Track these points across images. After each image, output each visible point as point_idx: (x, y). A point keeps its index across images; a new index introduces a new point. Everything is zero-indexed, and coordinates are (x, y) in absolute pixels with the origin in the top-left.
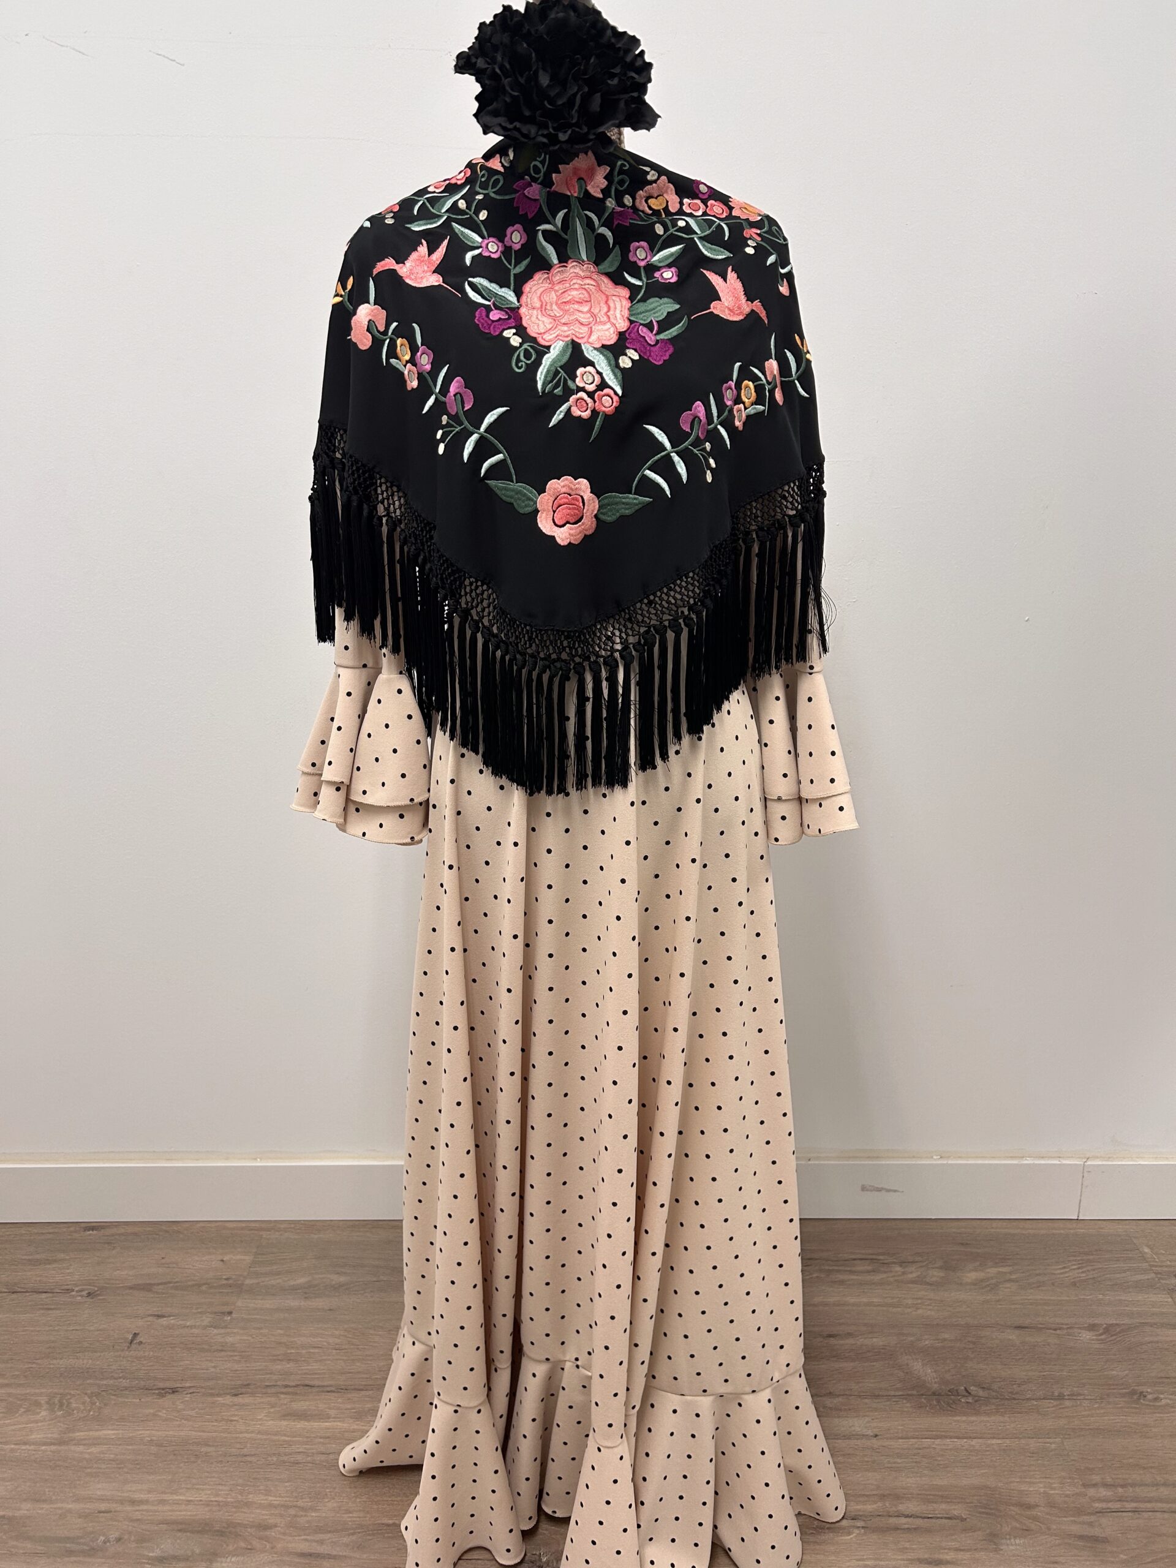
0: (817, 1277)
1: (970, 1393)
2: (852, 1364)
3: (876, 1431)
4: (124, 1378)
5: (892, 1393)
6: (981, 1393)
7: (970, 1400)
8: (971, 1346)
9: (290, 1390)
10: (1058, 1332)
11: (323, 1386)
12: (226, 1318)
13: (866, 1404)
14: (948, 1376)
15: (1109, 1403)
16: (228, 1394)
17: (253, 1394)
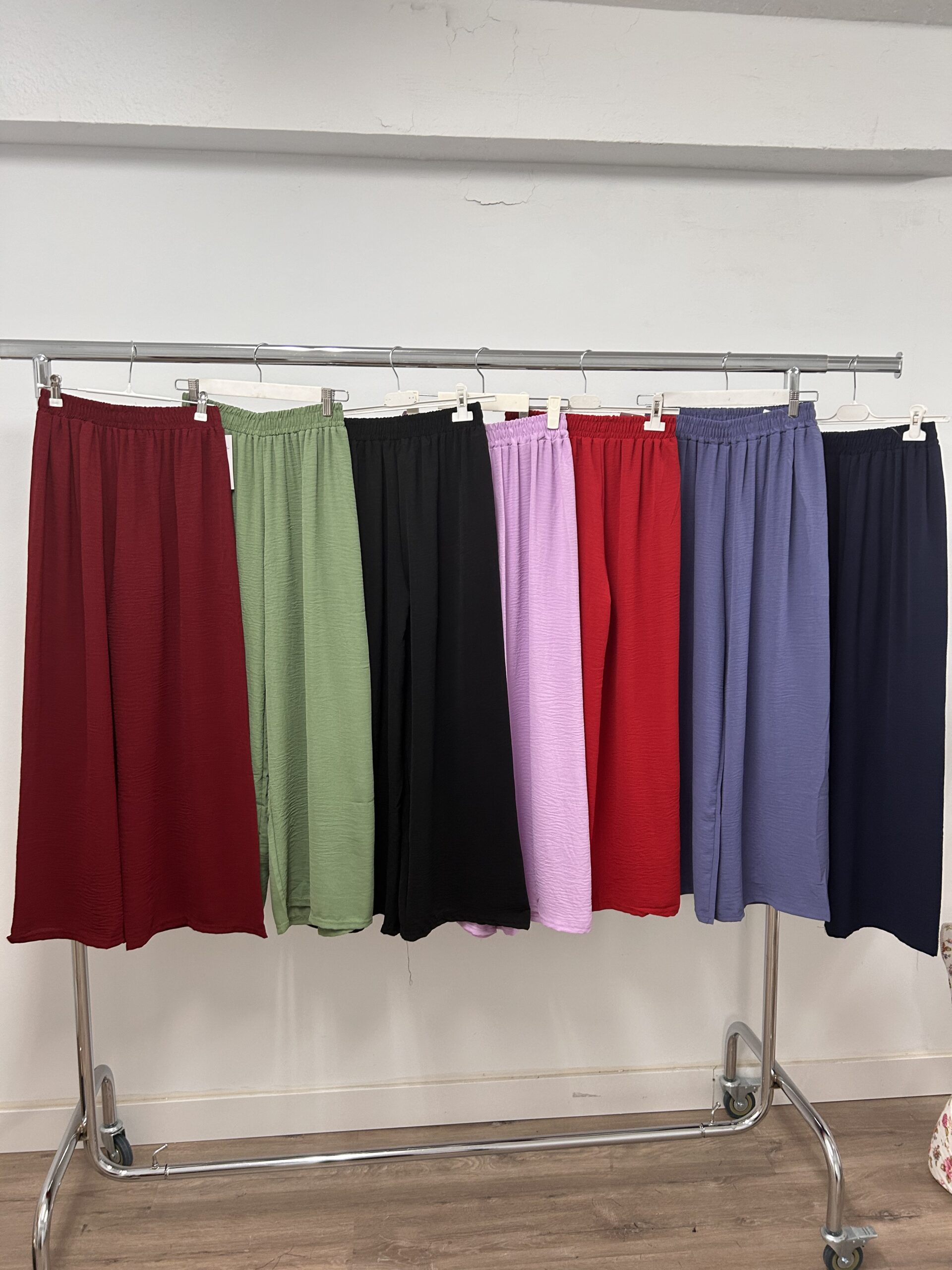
0: (544, 1158)
1: (637, 1227)
2: (565, 1213)
3: (577, 1254)
4: (80, 1254)
5: (589, 1230)
6: (644, 1226)
7: (637, 1230)
8: (640, 1196)
9: (194, 1256)
10: (695, 1183)
11: (217, 1252)
12: (147, 1211)
13: (572, 1238)
14: (624, 1217)
15: (723, 1226)
16: (152, 1261)
17: (169, 1260)
